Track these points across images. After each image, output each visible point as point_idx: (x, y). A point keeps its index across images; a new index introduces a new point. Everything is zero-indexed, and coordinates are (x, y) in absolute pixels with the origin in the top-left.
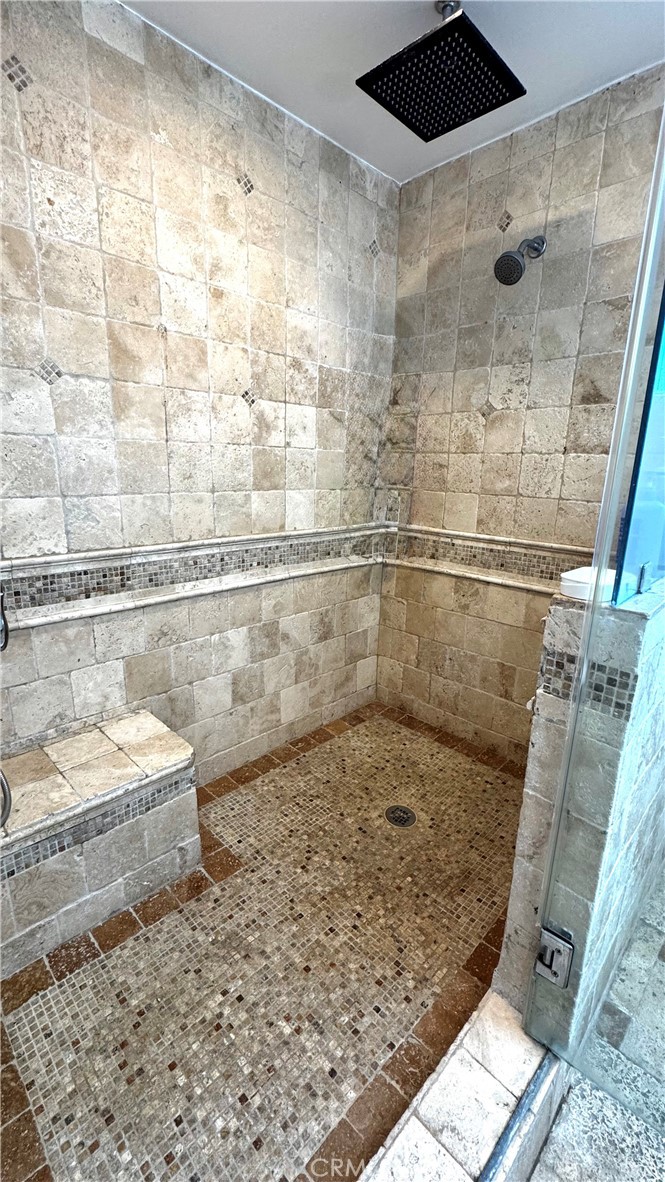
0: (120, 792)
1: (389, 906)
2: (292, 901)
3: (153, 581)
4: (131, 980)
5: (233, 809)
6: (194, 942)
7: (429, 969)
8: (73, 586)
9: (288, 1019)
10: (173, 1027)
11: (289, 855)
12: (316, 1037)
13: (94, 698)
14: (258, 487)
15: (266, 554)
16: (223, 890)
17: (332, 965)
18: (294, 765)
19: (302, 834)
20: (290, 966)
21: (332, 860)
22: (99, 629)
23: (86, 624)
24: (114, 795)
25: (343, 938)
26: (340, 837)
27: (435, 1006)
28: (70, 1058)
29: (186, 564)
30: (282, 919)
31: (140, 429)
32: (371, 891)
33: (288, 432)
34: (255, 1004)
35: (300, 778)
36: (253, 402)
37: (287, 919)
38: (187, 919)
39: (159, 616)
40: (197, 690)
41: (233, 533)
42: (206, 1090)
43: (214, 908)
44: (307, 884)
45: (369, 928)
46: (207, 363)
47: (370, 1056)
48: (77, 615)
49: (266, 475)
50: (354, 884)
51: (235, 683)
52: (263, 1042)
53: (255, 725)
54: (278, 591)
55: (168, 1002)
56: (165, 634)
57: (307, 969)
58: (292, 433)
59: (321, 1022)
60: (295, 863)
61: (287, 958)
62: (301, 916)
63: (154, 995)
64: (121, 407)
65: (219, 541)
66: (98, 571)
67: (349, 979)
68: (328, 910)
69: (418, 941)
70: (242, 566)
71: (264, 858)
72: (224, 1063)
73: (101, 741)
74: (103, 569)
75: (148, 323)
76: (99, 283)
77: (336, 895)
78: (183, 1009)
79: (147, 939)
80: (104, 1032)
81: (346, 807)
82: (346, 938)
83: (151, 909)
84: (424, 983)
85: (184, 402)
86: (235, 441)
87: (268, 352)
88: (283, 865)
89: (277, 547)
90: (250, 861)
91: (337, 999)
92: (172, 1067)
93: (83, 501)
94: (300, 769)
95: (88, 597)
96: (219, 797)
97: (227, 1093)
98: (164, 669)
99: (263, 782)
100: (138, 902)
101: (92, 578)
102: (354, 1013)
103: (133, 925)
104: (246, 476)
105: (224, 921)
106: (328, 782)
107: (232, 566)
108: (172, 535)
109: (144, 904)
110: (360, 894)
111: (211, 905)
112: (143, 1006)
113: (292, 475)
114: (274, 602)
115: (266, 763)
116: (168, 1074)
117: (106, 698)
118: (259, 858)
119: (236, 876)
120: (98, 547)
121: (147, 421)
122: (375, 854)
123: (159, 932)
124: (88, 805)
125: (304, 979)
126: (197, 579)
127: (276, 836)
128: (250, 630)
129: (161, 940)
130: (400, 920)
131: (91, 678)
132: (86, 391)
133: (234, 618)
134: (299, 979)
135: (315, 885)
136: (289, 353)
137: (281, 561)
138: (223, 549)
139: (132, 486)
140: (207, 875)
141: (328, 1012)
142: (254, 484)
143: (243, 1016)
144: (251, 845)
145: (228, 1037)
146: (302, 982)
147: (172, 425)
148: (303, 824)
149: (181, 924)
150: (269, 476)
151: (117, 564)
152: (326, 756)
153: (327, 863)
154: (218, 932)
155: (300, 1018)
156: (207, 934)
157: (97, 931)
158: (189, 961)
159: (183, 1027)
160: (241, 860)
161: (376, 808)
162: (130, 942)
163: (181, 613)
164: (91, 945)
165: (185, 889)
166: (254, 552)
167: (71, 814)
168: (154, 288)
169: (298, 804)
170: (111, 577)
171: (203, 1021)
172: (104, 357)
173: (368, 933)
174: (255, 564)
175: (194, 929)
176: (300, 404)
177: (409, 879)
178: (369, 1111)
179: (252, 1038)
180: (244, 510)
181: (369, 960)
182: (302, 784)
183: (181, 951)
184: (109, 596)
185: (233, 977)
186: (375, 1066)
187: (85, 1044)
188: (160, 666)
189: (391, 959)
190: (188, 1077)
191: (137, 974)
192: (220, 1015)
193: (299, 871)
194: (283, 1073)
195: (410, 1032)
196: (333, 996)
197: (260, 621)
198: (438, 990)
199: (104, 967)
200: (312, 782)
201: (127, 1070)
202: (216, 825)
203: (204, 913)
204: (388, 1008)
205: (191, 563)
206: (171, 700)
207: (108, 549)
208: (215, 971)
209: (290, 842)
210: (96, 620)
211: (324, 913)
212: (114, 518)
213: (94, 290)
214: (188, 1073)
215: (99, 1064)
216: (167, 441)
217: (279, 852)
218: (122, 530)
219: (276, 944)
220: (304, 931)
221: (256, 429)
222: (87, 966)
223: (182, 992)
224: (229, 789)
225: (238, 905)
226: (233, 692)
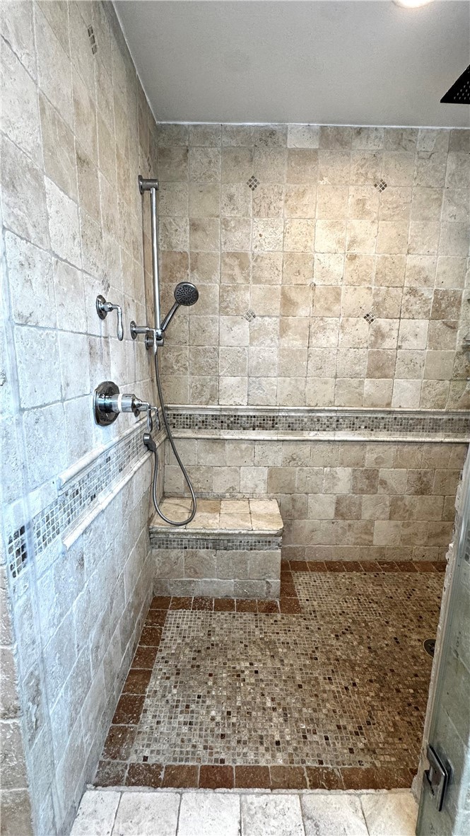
0: (237, 532)
1: (381, 695)
2: (317, 648)
3: (291, 427)
4: (217, 629)
5: (315, 581)
6: (253, 632)
7: (381, 748)
8: (247, 423)
9: (273, 700)
10: (221, 660)
11: (332, 623)
12: (281, 720)
13: (250, 485)
14: (369, 376)
15: (373, 421)
16: (283, 618)
17: (316, 695)
18: (372, 576)
19: (350, 618)
20: (291, 678)
21: (359, 644)
22: (258, 448)
23: (251, 444)
24: (233, 532)
25: (333, 687)
26: (375, 634)
27: (368, 770)
28: (179, 641)
29: (312, 420)
30: (304, 652)
31: (294, 342)
32: (374, 678)
33: (400, 339)
34: (262, 680)
35: (371, 585)
36: (372, 320)
37: (307, 654)
38: (256, 620)
39: (291, 449)
40: (310, 499)
41: (347, 405)
42: (217, 695)
43: (272, 624)
44: (332, 645)
45: (356, 695)
46: (340, 301)
47: (305, 755)
48: (247, 438)
49: (378, 368)
50: (365, 666)
51: (338, 502)
52: (254, 699)
53: (350, 538)
54: (380, 449)
55: (226, 649)
56: (294, 460)
57: (300, 686)
58: (404, 339)
59: (289, 716)
60: (333, 631)
61: (293, 673)
62: (316, 659)
63: (222, 642)
64: (283, 330)
65: (336, 408)
66: (261, 417)
67: (320, 710)
68: (336, 667)
69: (386, 728)
70: (352, 427)
71: (316, 617)
72: (231, 692)
73: (246, 507)
74: (264, 416)
75: (304, 283)
76: (280, 269)
77: (347, 664)
78: (229, 657)
79: (234, 617)
80: (196, 641)
81: (394, 619)
82: (335, 689)
83: (244, 605)
84: (372, 753)
85: (322, 324)
86: (356, 346)
87: (388, 287)
88: (325, 627)
89: (383, 418)
90: (307, 613)
91: (306, 713)
92: (210, 675)
93: (258, 379)
94: (375, 580)
95: (254, 429)
96: (312, 571)
97: (224, 704)
98: (291, 480)
99: (344, 576)
100: (240, 599)
101: (257, 420)
102: (311, 727)
103: (232, 607)
104: (362, 368)
105: (273, 633)
106: (391, 598)
107: (345, 426)
108: (305, 402)
109: (242, 601)
110: (364, 674)
111: (272, 621)
112: (215, 643)
113: (400, 368)
114: (376, 456)
115: (353, 566)
116: (207, 676)
117: (257, 486)
118: (313, 615)
119: (294, 616)
120: (262, 404)
121: (298, 337)
122: (395, 660)
123: (241, 617)
124: (221, 531)
125: (295, 690)
126: (318, 430)
127: (332, 609)
128: (354, 471)
129: (239, 622)
130: (383, 707)
131: (250, 473)
132: (266, 324)
133: (342, 460)
134: (292, 687)
135: (338, 649)
136: (406, 284)
137: (385, 428)
138: (339, 414)
139: (284, 373)
140: (279, 606)
141: (297, 715)
142: (368, 374)
143: (253, 680)
144: (313, 606)
145: (240, 683)
146: (293, 690)
147: (313, 339)
148: (354, 613)
149: (252, 620)
150: (380, 368)
151: (271, 414)
152: (401, 581)
153: (355, 643)
154: (266, 636)
155: (279, 704)
156: (261, 633)
157: (217, 600)
158: (245, 639)
159: (225, 664)
160: (302, 610)
161: (419, 633)
162: (226, 613)
163: (306, 449)
164: (211, 604)
165: (264, 606)
166: (363, 419)
167: (212, 532)
168: (310, 264)
169: (359, 600)
170: (267, 421)
171: (234, 668)
172: (278, 305)
173: (353, 698)
174: (363, 427)
175: (257, 627)
176: (413, 319)
177: (412, 691)
178: (284, 777)
179: (250, 693)
180: (357, 390)
181: (341, 711)
182: (370, 590)
183: (244, 632)
184: (265, 431)
185: (260, 661)
186: (303, 762)
187: (187, 640)
188: (288, 478)
189: (359, 723)
190: (214, 684)
191: (221, 628)
192: (243, 672)
193: (333, 636)
194: (254, 720)
195: (339, 767)
196: (305, 710)
197: (363, 467)
198: (378, 765)
199: (211, 616)
200: (378, 592)
201: (195, 661)
202: (300, 585)
203: (266, 623)
204: (334, 743)
205: (316, 420)
206: (293, 500)
207: (268, 405)
208: (253, 651)
209: (338, 617)
210: (257, 443)
211: (331, 667)
212: (273, 390)
213: (277, 272)
214: (215, 683)
215: (187, 651)
216: (308, 347)
217: (327, 619)
218: (276, 396)
219: (292, 662)
220: (311, 667)
221: (373, 338)
222: (205, 611)
223: (234, 649)
224: (320, 570)
225: (285, 630)
226: (336, 508)
